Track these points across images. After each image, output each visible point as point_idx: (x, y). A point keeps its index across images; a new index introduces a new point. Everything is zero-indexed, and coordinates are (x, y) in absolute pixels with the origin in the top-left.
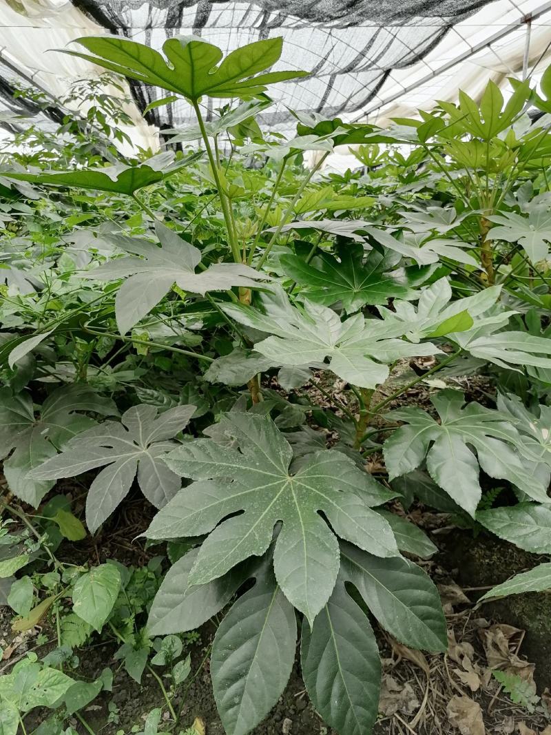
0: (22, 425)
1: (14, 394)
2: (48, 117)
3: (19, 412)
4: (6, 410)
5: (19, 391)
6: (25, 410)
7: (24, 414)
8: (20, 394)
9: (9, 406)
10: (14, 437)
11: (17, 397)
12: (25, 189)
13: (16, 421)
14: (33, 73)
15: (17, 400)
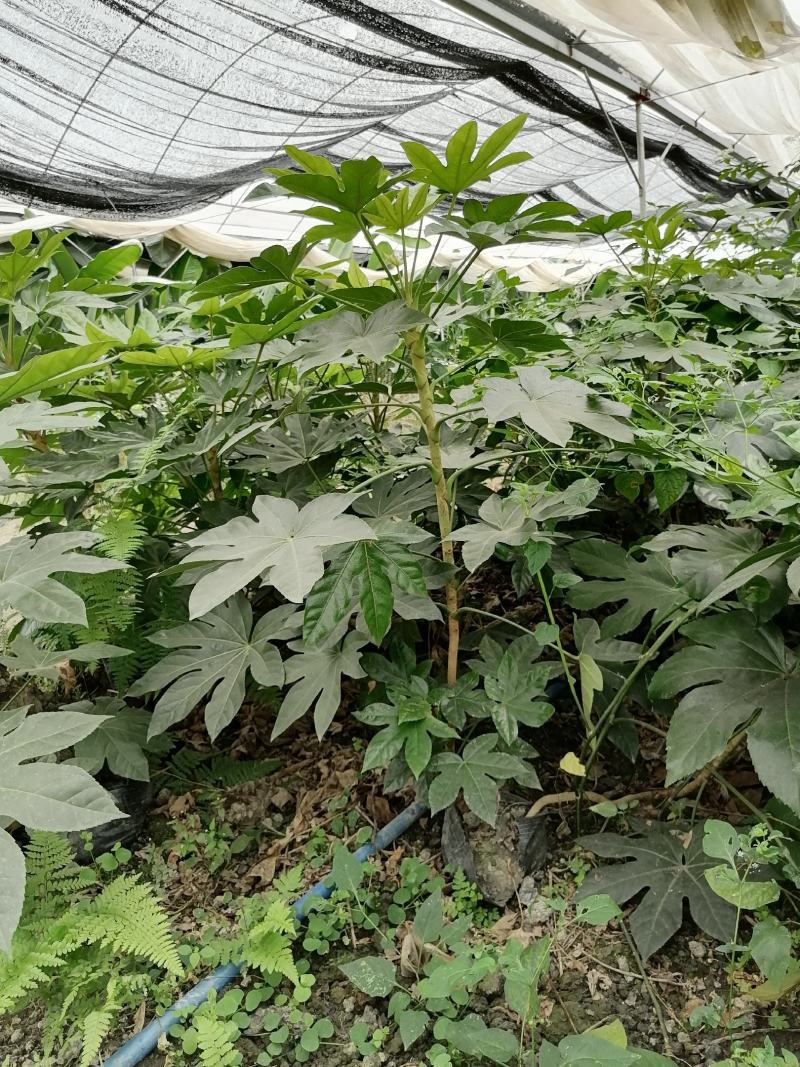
0: (767, 673)
1: (758, 625)
2: (748, 200)
3: (762, 652)
4: (742, 645)
5: (766, 621)
6: (772, 651)
7: (768, 657)
8: (768, 626)
9: (746, 640)
10: (755, 690)
11: (760, 629)
12: (758, 310)
13: (757, 666)
14: (735, 141)
15: (759, 634)
